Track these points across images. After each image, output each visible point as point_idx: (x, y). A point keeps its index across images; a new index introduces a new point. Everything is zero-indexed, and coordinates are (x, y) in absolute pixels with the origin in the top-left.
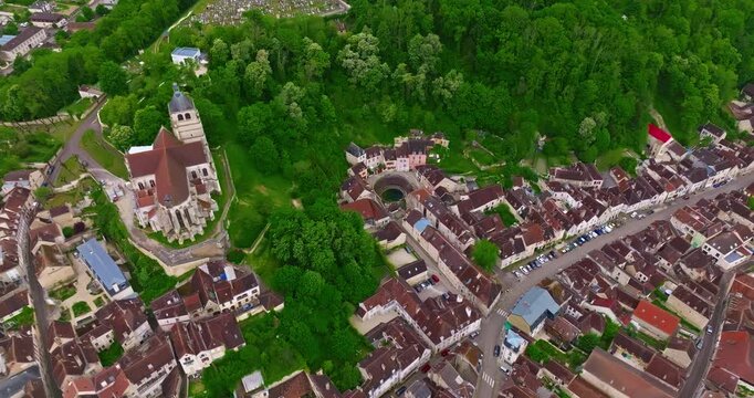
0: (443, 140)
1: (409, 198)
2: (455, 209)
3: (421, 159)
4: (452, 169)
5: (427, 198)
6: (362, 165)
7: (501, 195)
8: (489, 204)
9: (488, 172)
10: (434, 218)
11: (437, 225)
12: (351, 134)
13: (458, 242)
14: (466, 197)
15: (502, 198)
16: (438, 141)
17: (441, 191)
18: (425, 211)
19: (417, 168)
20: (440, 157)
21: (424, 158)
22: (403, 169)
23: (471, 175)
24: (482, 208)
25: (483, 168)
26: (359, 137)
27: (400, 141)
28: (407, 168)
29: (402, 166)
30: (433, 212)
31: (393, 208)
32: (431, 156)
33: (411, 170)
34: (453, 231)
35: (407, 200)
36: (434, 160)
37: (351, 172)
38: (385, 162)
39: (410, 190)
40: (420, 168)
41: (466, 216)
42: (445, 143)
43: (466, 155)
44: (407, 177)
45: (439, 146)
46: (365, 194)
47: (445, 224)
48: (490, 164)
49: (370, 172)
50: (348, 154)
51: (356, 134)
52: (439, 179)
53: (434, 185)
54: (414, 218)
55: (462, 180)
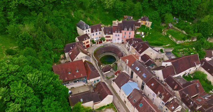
0: (147, 22)
1: (120, 62)
2: (159, 74)
3: (131, 34)
4: (154, 42)
5: (135, 63)
6: (86, 36)
7: (198, 64)
8: (187, 71)
9: (182, 46)
10: (140, 81)
11: (143, 87)
12: (82, 16)
13: (165, 107)
14: (169, 64)
15: (198, 66)
16: (143, 23)
17: (145, 58)
18: (132, 73)
19: (127, 40)
20: (145, 34)
21: (132, 33)
22: (117, 41)
23: (169, 47)
24: (181, 74)
25: (178, 42)
26: (89, 19)
27: (116, 23)
28: (120, 41)
29: (116, 39)
30: (140, 75)
31: (105, 70)
32: (138, 33)
33: (123, 43)
34: (160, 96)
35: (119, 64)
36: (140, 36)
37: (77, 40)
38: (105, 36)
39: (121, 55)
40: (130, 41)
41: (170, 81)
42: (149, 24)
43: (164, 33)
44: (119, 47)
45: (144, 26)
46: (81, 56)
47: (151, 87)
48: (184, 39)
49: (93, 42)
50: (78, 28)
51: (87, 17)
52: (145, 48)
53: (140, 53)
54: (122, 80)
55: (161, 51)
